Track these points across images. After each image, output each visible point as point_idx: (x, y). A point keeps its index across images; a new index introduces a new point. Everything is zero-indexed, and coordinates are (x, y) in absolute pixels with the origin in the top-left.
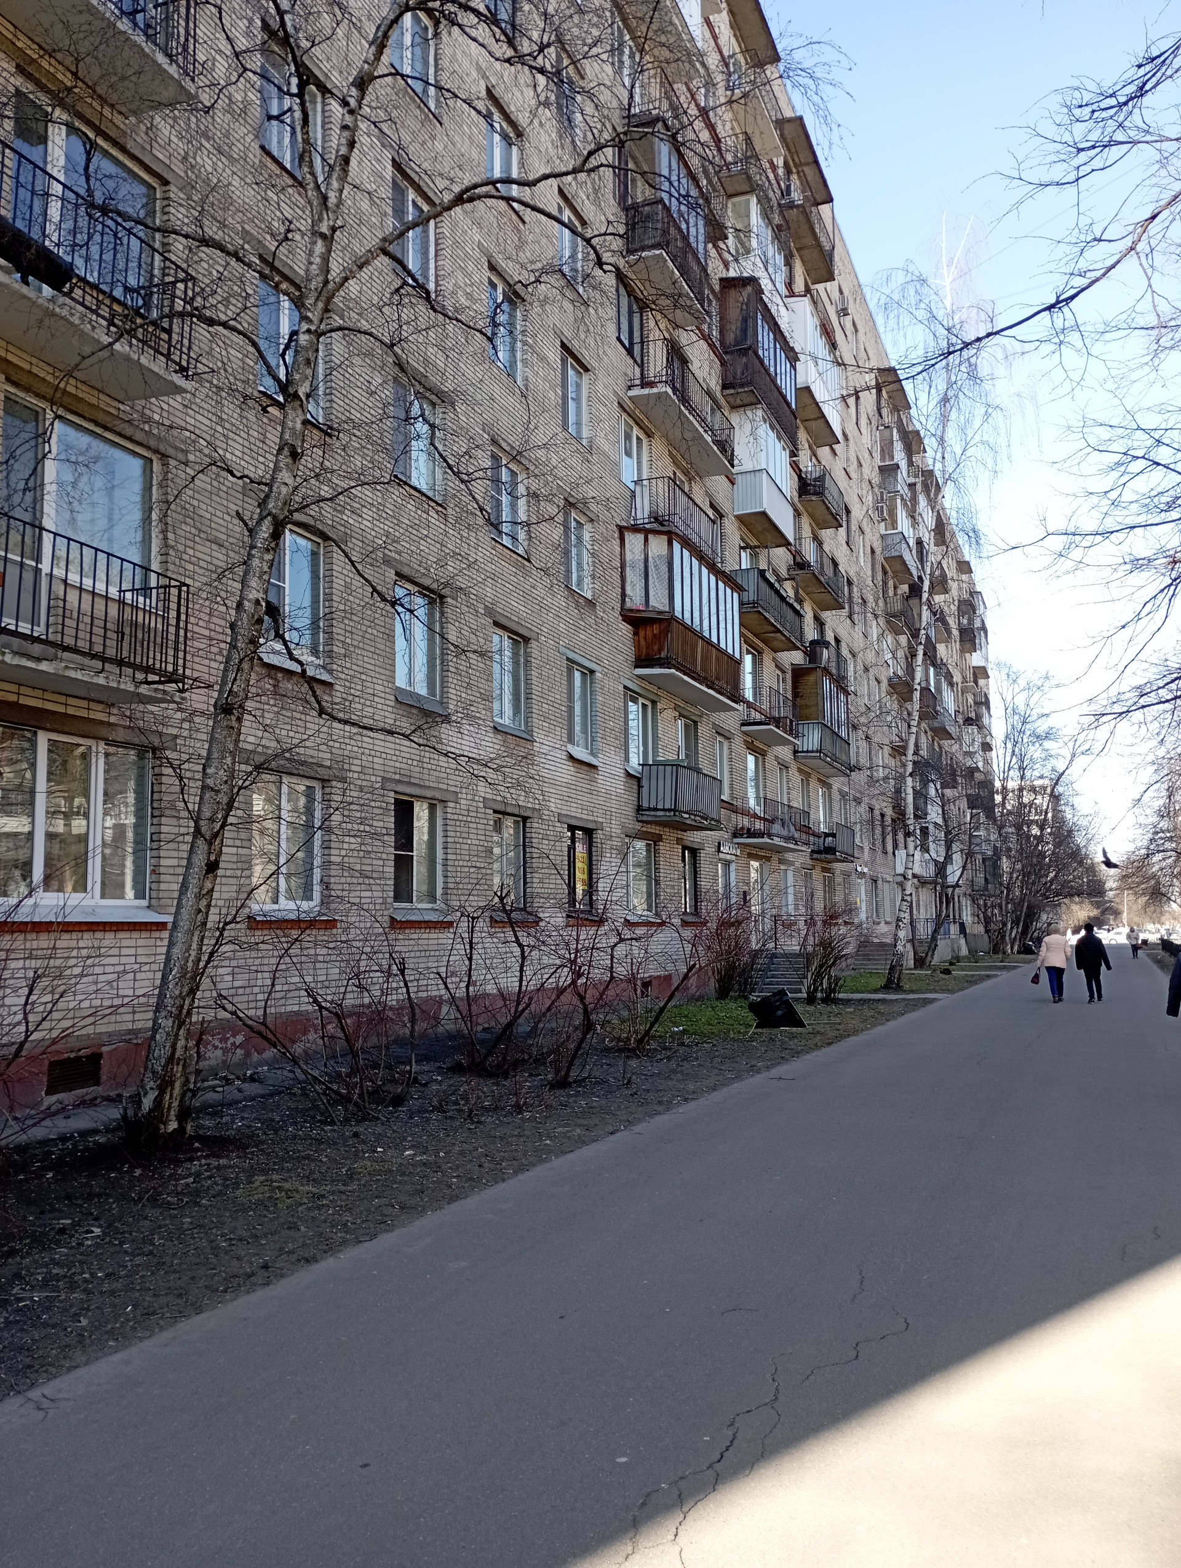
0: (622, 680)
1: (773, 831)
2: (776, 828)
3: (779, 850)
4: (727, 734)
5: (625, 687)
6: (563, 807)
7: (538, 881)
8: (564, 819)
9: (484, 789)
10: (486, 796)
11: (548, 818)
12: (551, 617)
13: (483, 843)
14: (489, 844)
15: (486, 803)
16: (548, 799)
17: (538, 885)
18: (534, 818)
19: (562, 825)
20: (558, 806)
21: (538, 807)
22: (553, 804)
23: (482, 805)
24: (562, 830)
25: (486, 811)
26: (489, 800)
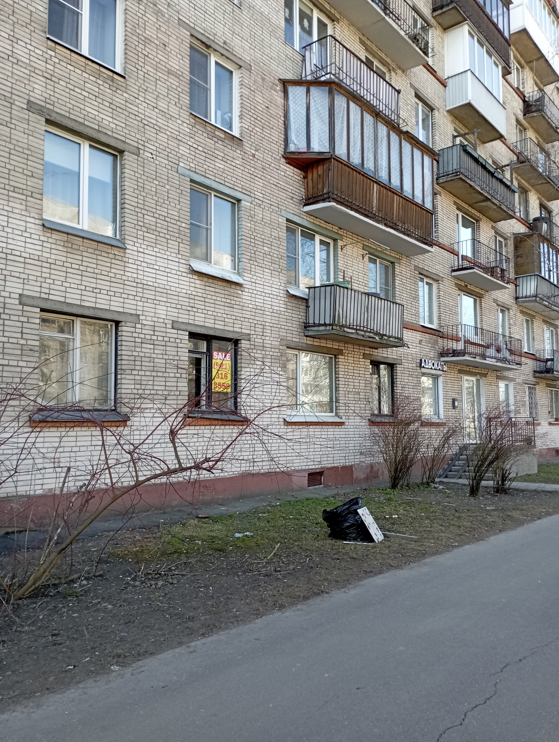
0: (283, 213)
1: (488, 354)
2: (491, 352)
3: (496, 369)
4: (435, 277)
5: (288, 220)
6: (180, 315)
7: (133, 382)
8: (184, 327)
9: (21, 286)
10: (26, 293)
11: (152, 323)
12: (163, 137)
13: (15, 341)
14: (30, 342)
15: (24, 300)
16: (153, 306)
17: (133, 387)
18: (125, 322)
19: (180, 332)
20: (173, 314)
21: (134, 312)
22: (162, 311)
23: (17, 302)
24: (180, 337)
25: (26, 308)
26: (33, 297)
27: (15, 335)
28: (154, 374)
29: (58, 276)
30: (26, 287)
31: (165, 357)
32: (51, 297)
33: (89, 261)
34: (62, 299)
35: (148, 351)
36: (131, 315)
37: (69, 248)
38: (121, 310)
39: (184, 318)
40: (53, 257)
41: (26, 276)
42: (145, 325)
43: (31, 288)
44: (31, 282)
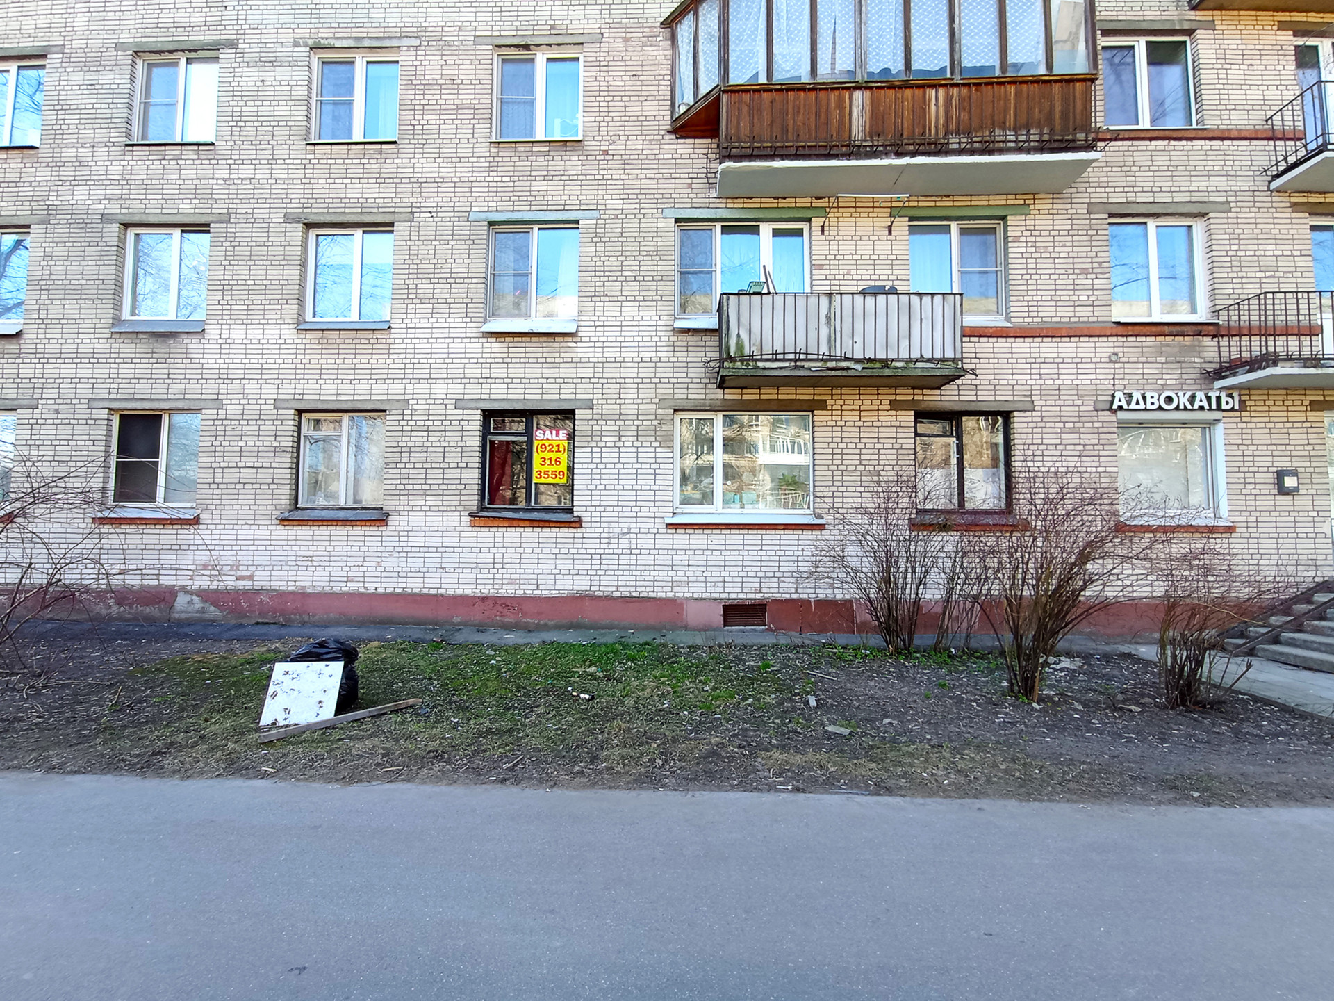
0: (668, 213)
5: (679, 220)
6: (467, 391)
7: (398, 476)
8: (473, 405)
9: (276, 391)
10: (280, 397)
11: (427, 407)
12: (447, 188)
13: (269, 444)
14: (282, 444)
15: (279, 404)
16: (428, 386)
17: (398, 481)
18: (390, 410)
19: (466, 412)
20: (457, 391)
21: (402, 397)
22: (439, 392)
23: (272, 407)
24: (466, 417)
25: (280, 412)
26: (288, 400)
27: (269, 438)
28: (428, 465)
29: (312, 374)
30: (280, 391)
31: (443, 444)
32: (305, 397)
33: (347, 352)
34: (317, 397)
35: (420, 439)
36: (398, 400)
37: (324, 344)
38: (385, 397)
39: (473, 393)
40: (307, 356)
41: (280, 381)
42: (416, 410)
43: (285, 391)
44: (285, 386)
